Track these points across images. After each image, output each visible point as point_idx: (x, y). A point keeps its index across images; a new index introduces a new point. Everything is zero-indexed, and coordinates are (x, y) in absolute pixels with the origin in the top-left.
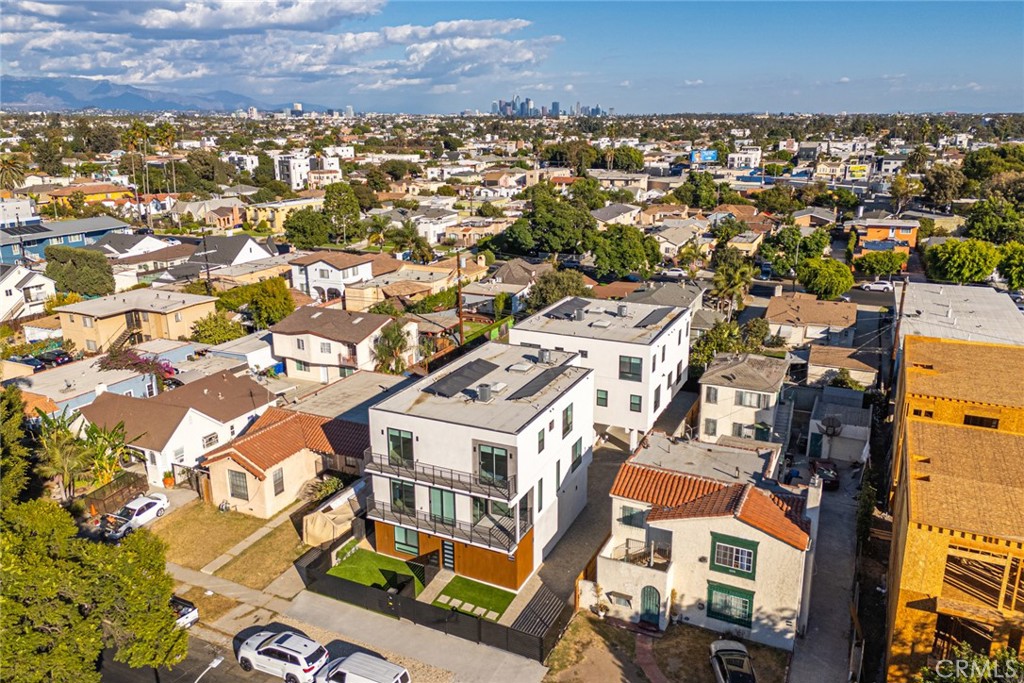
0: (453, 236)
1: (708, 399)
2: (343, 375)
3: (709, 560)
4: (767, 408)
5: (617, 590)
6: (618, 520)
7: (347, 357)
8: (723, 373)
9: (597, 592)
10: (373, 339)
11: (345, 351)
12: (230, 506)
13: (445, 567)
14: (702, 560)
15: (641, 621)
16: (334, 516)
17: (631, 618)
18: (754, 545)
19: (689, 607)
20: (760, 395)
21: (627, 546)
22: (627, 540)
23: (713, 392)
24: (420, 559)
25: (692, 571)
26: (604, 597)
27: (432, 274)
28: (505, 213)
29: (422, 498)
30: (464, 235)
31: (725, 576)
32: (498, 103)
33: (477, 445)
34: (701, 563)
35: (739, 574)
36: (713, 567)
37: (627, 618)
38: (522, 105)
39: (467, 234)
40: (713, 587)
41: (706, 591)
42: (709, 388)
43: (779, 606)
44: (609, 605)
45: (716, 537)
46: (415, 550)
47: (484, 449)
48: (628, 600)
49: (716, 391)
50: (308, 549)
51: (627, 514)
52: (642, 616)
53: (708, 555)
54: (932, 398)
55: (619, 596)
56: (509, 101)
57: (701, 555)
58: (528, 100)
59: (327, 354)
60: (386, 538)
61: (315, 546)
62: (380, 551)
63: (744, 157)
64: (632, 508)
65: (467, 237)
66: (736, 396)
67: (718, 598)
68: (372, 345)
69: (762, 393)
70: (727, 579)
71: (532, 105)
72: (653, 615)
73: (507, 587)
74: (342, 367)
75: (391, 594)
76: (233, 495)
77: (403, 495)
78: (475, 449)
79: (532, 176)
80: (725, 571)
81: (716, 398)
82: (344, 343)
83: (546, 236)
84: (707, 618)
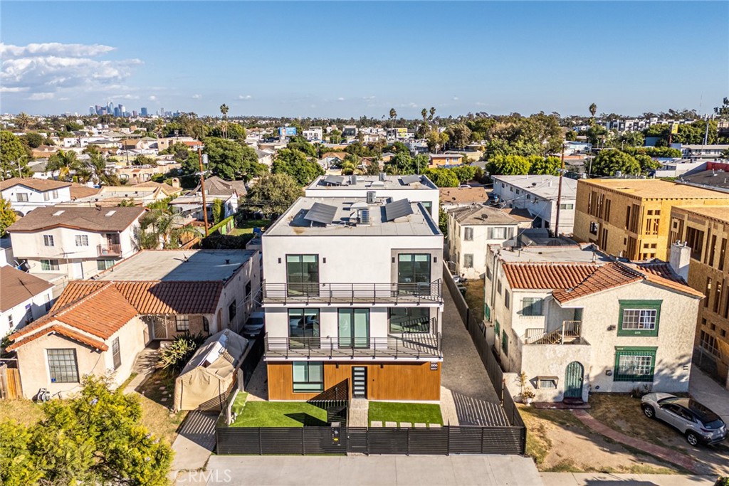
0: (123, 177)
1: (466, 238)
2: (102, 268)
3: (617, 327)
4: (512, 238)
5: (541, 374)
6: (518, 313)
7: (107, 248)
8: (474, 216)
9: (522, 381)
10: (132, 229)
11: (104, 242)
12: (50, 395)
13: (355, 396)
14: (611, 328)
15: (565, 398)
16: (216, 370)
17: (555, 398)
18: (658, 304)
19: (596, 377)
20: (506, 228)
21: (526, 336)
22: (527, 330)
23: (469, 231)
24: (325, 394)
25: (601, 342)
26: (528, 384)
27: (136, 192)
28: (158, 162)
29: (329, 326)
30: (135, 175)
31: (631, 338)
32: (94, 108)
33: (396, 254)
34: (609, 332)
35: (644, 334)
36: (621, 333)
37: (550, 400)
38: (116, 109)
39: (137, 174)
40: (620, 352)
41: (613, 358)
42: (466, 228)
43: (679, 354)
44: (534, 391)
45: (623, 303)
46: (318, 386)
47: (403, 259)
48: (553, 381)
49: (472, 230)
50: (184, 415)
51: (527, 305)
52: (566, 393)
53: (616, 323)
54: (659, 200)
55: (544, 379)
56: (104, 106)
57: (609, 325)
58: (120, 106)
59: (84, 247)
60: (282, 381)
61: (193, 409)
62: (273, 398)
63: (313, 132)
64: (532, 298)
65: (138, 176)
66: (489, 232)
67: (625, 361)
68: (132, 234)
69: (508, 227)
70: (633, 341)
71: (124, 110)
72: (576, 390)
73: (428, 399)
74: (101, 259)
75: (336, 428)
76: (53, 380)
77: (304, 327)
78: (393, 260)
79: (162, 143)
80: (631, 334)
81: (472, 236)
82: (102, 232)
83: (220, 166)
84: (613, 383)
